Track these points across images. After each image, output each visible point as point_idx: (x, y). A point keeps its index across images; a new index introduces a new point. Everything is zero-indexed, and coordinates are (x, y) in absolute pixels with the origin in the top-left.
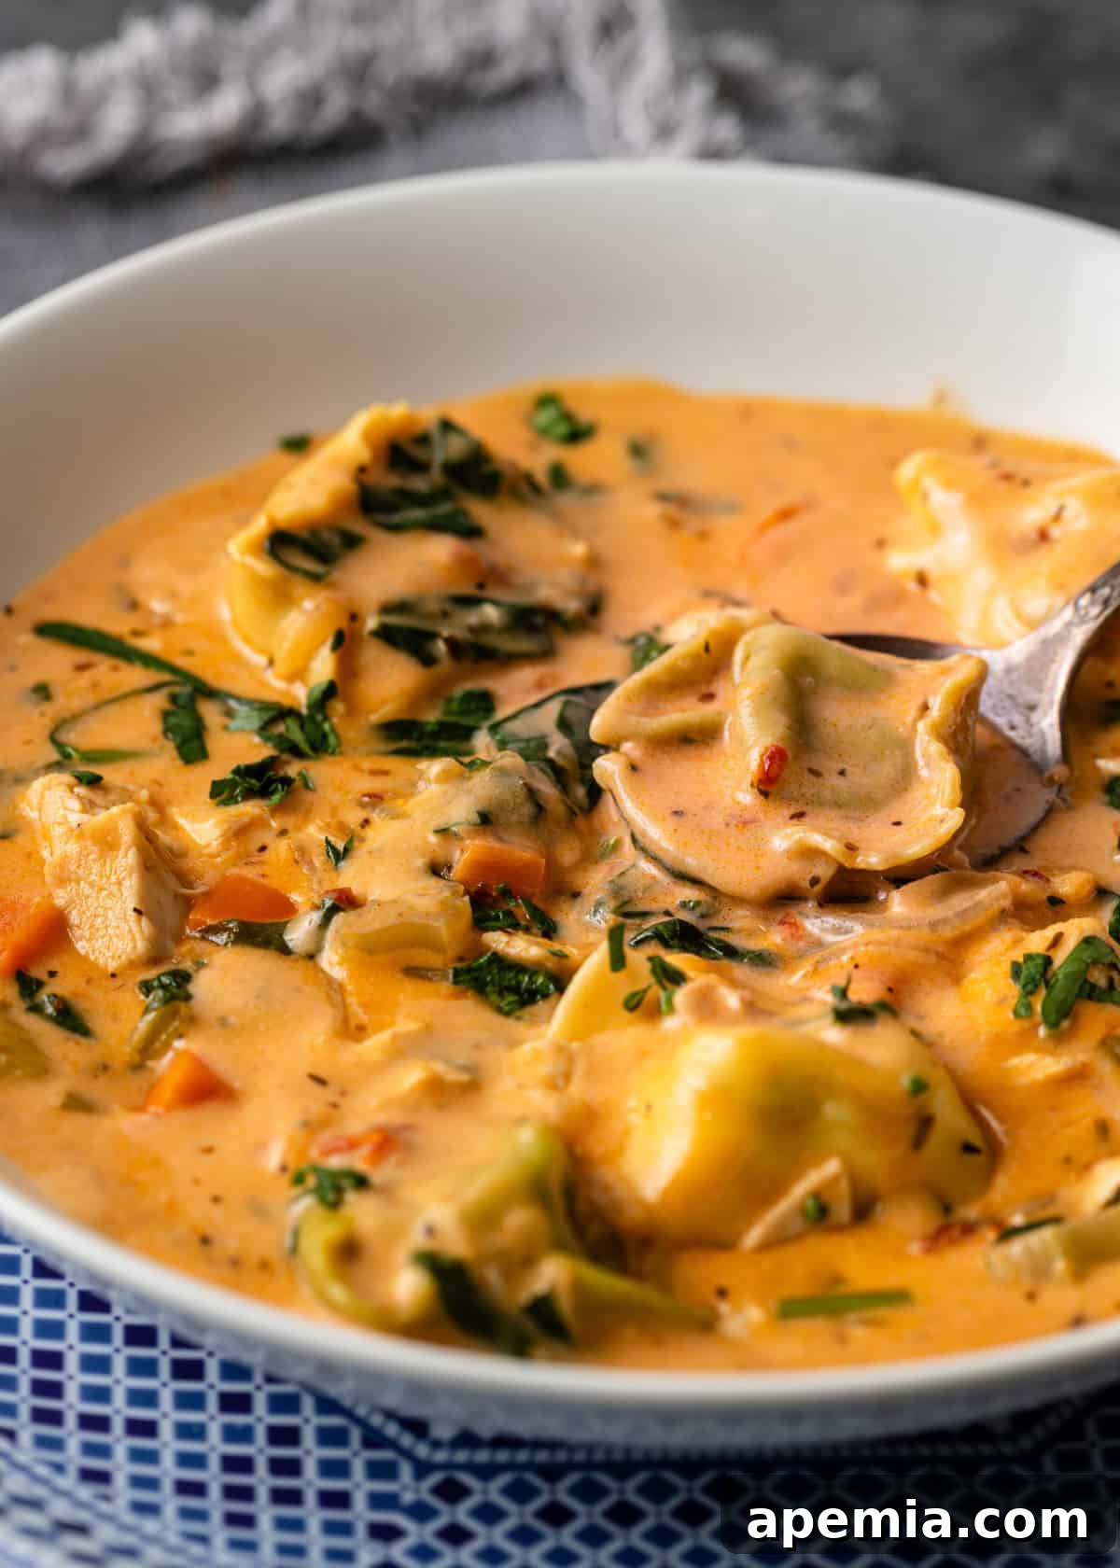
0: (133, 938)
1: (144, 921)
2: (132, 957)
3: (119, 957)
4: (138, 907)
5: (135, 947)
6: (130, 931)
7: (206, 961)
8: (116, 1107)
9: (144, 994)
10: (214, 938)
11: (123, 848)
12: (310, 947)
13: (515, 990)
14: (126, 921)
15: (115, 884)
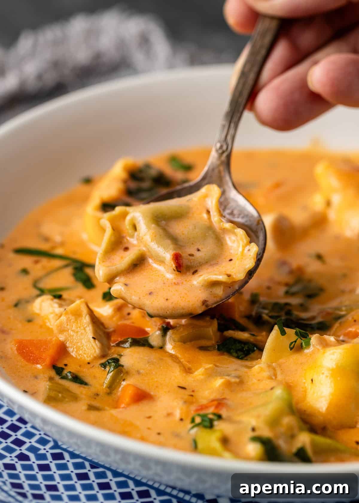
0: (94, 348)
1: (97, 342)
2: (95, 355)
3: (90, 356)
4: (94, 337)
5: (95, 352)
6: (92, 346)
7: (122, 354)
8: (107, 408)
9: (103, 368)
10: (122, 346)
11: (84, 316)
12: (160, 344)
13: (241, 350)
14: (90, 342)
15: (83, 329)
